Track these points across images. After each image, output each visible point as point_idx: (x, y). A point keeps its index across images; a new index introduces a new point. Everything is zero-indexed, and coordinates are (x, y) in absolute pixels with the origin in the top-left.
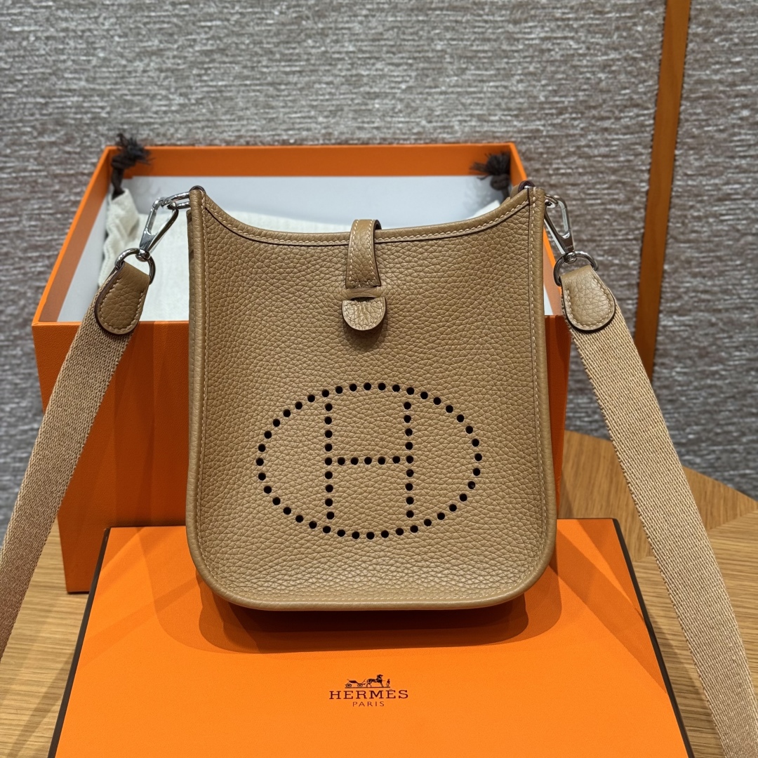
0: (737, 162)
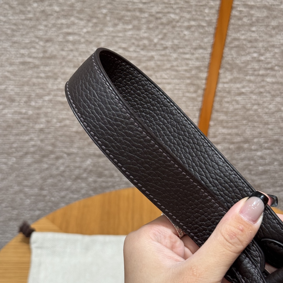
0: (248, 78)
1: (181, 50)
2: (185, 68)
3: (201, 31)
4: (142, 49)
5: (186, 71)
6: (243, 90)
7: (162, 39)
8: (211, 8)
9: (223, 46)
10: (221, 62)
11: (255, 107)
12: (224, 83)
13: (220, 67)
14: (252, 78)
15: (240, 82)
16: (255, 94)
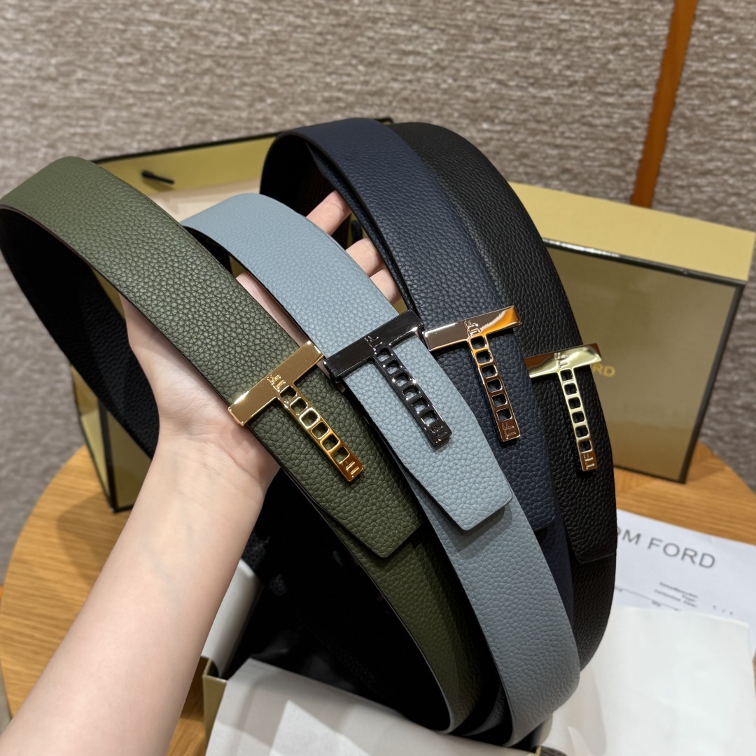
1: (600, 88)
2: (605, 121)
3: (638, 54)
4: (532, 84)
5: (607, 126)
6: (711, 166)
7: (568, 67)
8: (657, 16)
9: (676, 83)
10: (670, 114)
11: (733, 199)
12: (675, 150)
13: (668, 123)
14: (728, 144)
15: (705, 152)
16: (733, 176)
